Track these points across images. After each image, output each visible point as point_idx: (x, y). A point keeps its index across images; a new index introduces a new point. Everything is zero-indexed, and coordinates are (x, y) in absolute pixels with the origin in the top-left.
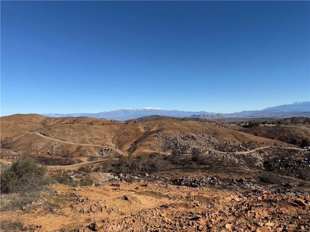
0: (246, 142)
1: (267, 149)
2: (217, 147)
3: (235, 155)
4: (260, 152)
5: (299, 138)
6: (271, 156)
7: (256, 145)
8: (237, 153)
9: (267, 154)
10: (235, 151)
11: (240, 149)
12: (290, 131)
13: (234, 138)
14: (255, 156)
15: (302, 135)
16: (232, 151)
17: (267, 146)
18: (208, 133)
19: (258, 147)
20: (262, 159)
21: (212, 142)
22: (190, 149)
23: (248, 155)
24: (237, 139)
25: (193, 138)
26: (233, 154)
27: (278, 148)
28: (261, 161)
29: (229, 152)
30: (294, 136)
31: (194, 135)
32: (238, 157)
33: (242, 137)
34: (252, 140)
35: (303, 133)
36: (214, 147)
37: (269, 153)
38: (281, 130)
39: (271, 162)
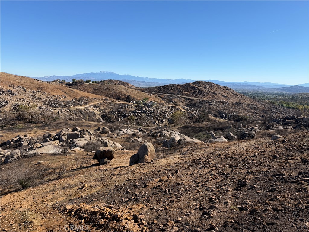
0: (78, 98)
1: (101, 104)
2: (47, 103)
3: (70, 110)
4: (95, 106)
5: (122, 95)
6: (106, 110)
7: (89, 101)
8: (72, 108)
9: (103, 108)
10: (69, 106)
11: (74, 104)
12: (113, 89)
13: (63, 93)
14: (92, 110)
15: (124, 92)
16: (67, 106)
17: (99, 101)
18: (31, 87)
19: (91, 102)
20: (99, 113)
21: (38, 98)
22: (10, 106)
23: (85, 109)
24: (67, 95)
25: (10, 93)
26: (67, 109)
27: (110, 103)
28: (99, 115)
29: (62, 107)
30: (118, 94)
31: (11, 89)
32: (75, 112)
33: (72, 92)
34: (83, 96)
35: (124, 91)
36: (43, 103)
37: (103, 107)
38: (106, 88)
39: (109, 115)
